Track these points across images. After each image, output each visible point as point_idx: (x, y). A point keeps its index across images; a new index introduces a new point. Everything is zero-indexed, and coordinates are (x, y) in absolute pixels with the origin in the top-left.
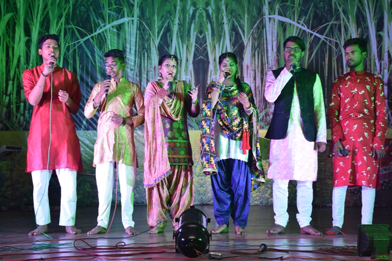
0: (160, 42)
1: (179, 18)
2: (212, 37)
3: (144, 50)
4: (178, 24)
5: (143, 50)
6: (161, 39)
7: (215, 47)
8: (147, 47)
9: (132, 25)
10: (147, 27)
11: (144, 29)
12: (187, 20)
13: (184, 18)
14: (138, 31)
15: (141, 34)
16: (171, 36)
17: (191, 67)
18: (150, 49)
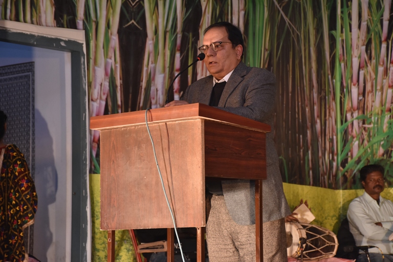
7: (157, 4)
17: (115, 41)
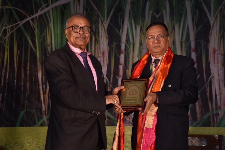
0: (109, 24)
2: (171, 16)
3: (92, 33)
4: (131, 2)
6: (111, 21)
7: (174, 28)
8: (95, 29)
9: (78, 4)
10: (95, 7)
11: (92, 10)
14: (85, 12)
16: (123, 17)
17: (145, 52)
18: (99, 32)
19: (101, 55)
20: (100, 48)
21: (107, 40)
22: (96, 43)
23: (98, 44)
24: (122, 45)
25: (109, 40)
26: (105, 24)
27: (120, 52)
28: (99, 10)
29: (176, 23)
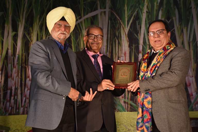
0: (129, 30)
1: (147, 7)
2: (179, 21)
3: (116, 38)
4: (147, 12)
5: (114, 38)
6: (131, 27)
7: (182, 31)
8: (118, 35)
9: (104, 15)
10: (117, 17)
11: (115, 19)
12: (155, 8)
13: (153, 6)
14: (110, 21)
15: (112, 23)
16: (140, 24)
18: (121, 37)
19: (124, 55)
20: (122, 49)
21: (128, 43)
22: (119, 45)
23: (121, 46)
24: (140, 47)
25: (129, 43)
26: (126, 30)
27: (138, 52)
28: (121, 20)
29: (184, 27)
